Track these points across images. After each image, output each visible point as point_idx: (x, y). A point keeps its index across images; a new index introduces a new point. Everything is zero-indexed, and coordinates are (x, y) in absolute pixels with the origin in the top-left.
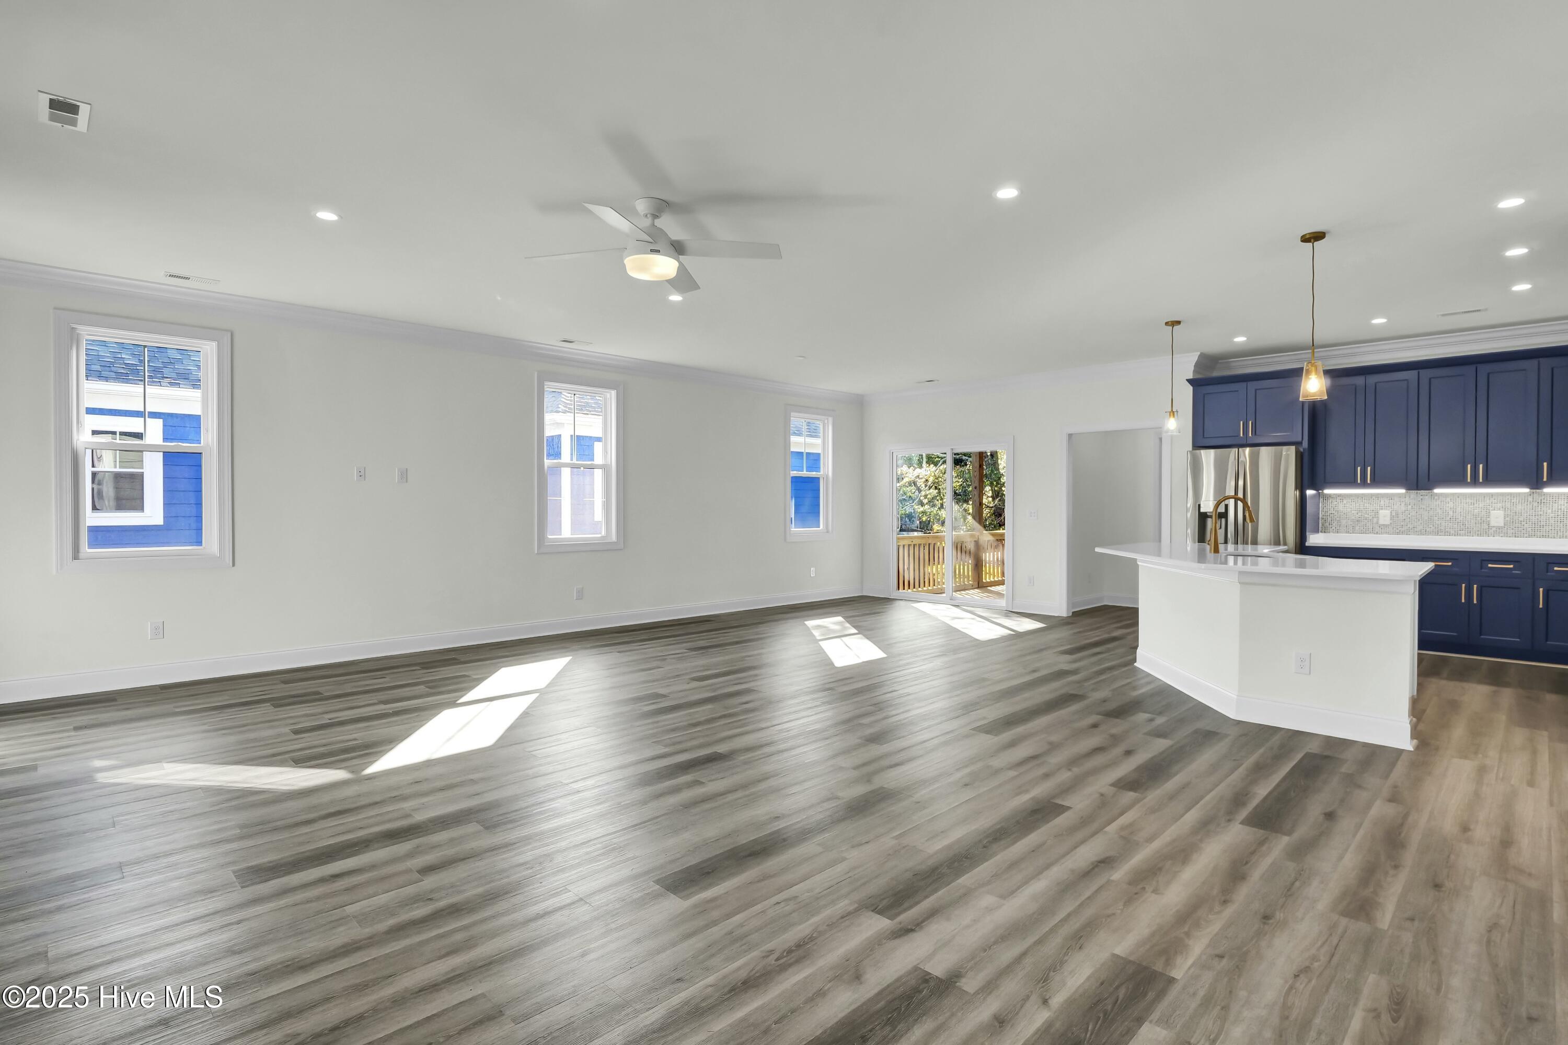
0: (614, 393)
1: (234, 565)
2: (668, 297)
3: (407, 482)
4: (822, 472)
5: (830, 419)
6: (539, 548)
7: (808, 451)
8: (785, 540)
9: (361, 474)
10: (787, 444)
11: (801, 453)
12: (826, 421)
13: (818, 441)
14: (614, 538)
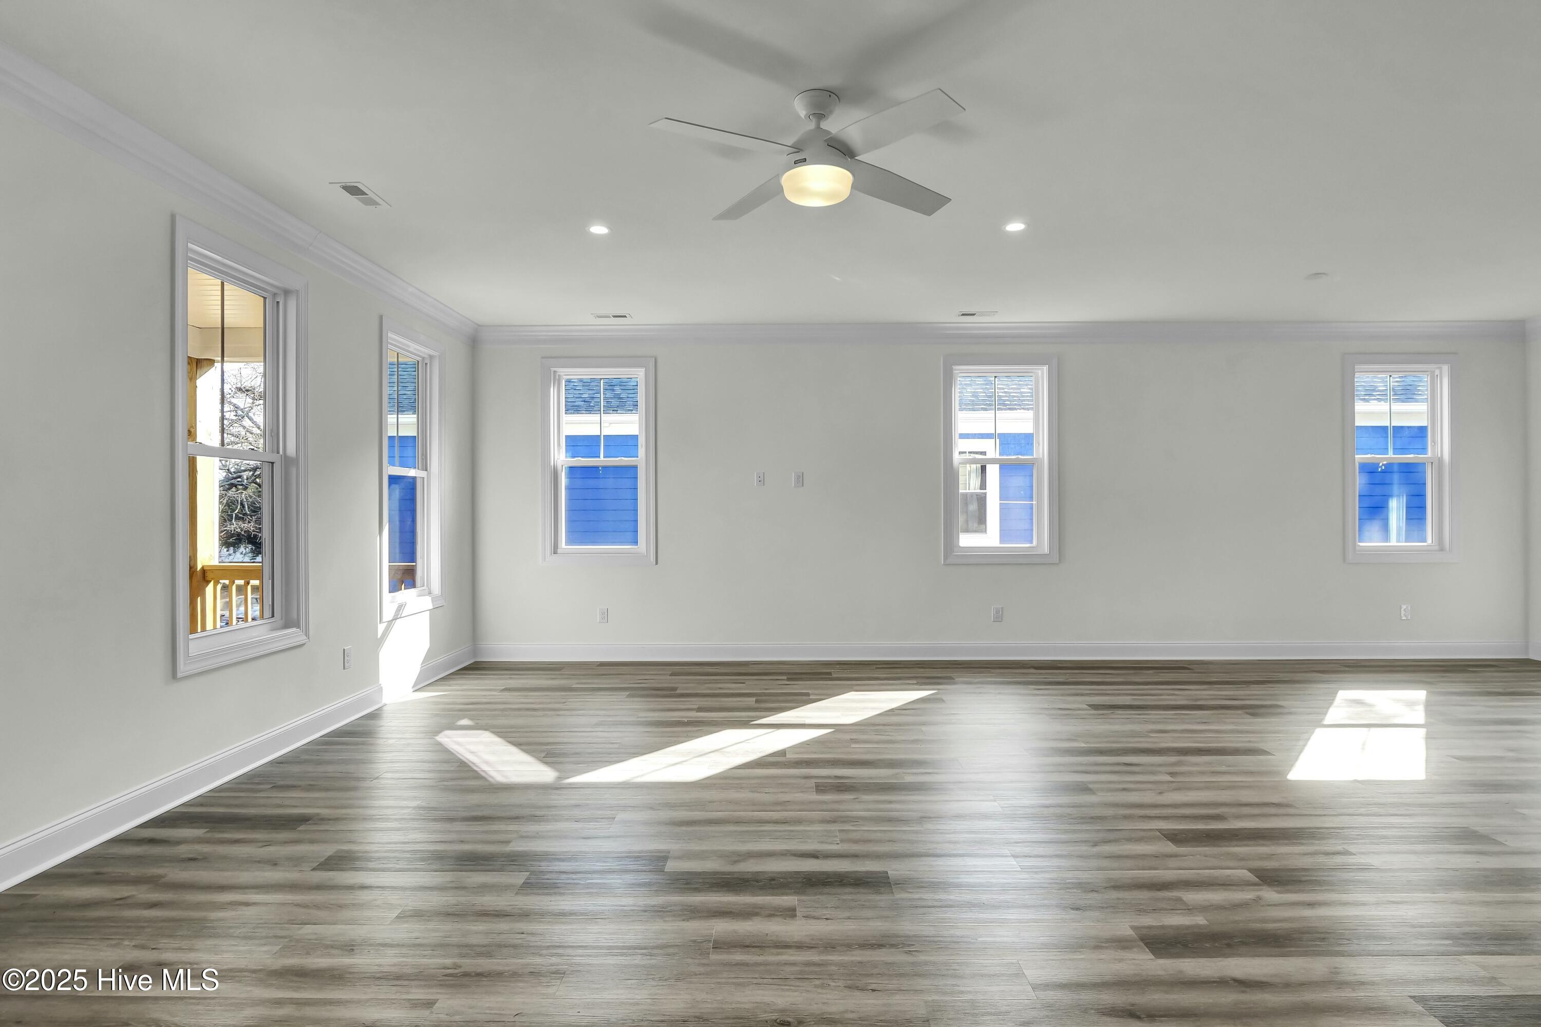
0: (1045, 368)
1: (657, 563)
2: (1005, 228)
3: (803, 486)
4: (1429, 454)
5: (1446, 368)
6: (946, 558)
7: (1396, 423)
8: (1344, 560)
9: (760, 479)
10: (1348, 413)
11: (1385, 429)
12: (1437, 372)
13: (1422, 407)
14: (1046, 550)
